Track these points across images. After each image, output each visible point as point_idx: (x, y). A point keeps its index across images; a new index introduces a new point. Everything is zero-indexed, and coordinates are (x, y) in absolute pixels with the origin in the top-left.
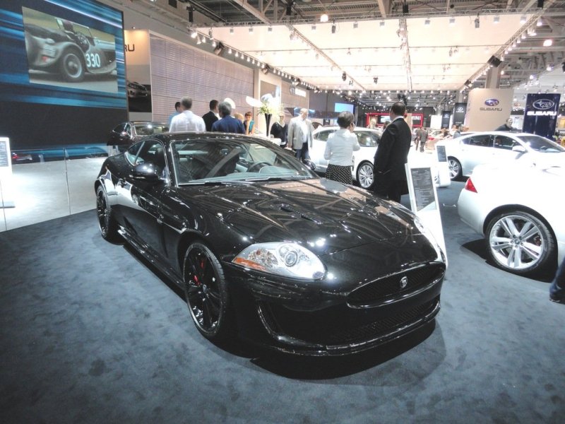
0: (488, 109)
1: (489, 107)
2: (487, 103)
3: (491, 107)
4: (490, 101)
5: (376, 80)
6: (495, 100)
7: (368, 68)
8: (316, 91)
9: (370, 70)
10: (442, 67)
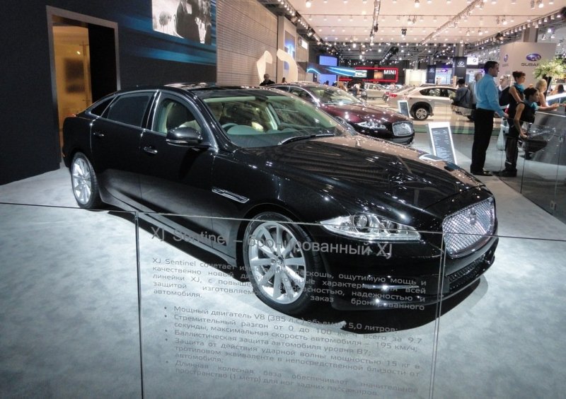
0: (530, 65)
1: (530, 62)
2: (529, 58)
3: (533, 63)
4: (531, 56)
5: (404, 31)
6: (537, 55)
7: (412, 18)
8: (319, 43)
9: (414, 21)
10: (496, 18)
